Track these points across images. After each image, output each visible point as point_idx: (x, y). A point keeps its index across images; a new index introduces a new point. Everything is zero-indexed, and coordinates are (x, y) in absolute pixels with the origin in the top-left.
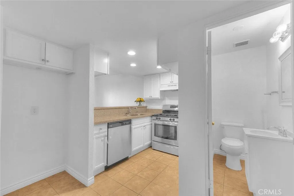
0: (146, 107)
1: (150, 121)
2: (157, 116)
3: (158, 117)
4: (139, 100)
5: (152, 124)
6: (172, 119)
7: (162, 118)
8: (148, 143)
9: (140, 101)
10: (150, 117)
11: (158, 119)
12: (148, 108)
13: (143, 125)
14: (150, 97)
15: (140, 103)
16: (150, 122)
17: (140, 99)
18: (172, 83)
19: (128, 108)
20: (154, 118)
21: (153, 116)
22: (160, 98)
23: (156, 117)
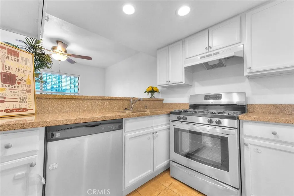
0: (162, 100)
1: (165, 123)
2: (179, 113)
3: (182, 116)
4: (151, 89)
5: (169, 129)
6: (214, 120)
7: (189, 118)
8: (162, 164)
9: (152, 91)
10: (167, 116)
11: (182, 120)
12: (164, 102)
13: (151, 130)
14: (168, 83)
15: (152, 95)
16: (166, 125)
17: (152, 87)
18: (210, 50)
19: (129, 100)
20: (174, 117)
21: (172, 113)
22: (184, 83)
23: (178, 116)
